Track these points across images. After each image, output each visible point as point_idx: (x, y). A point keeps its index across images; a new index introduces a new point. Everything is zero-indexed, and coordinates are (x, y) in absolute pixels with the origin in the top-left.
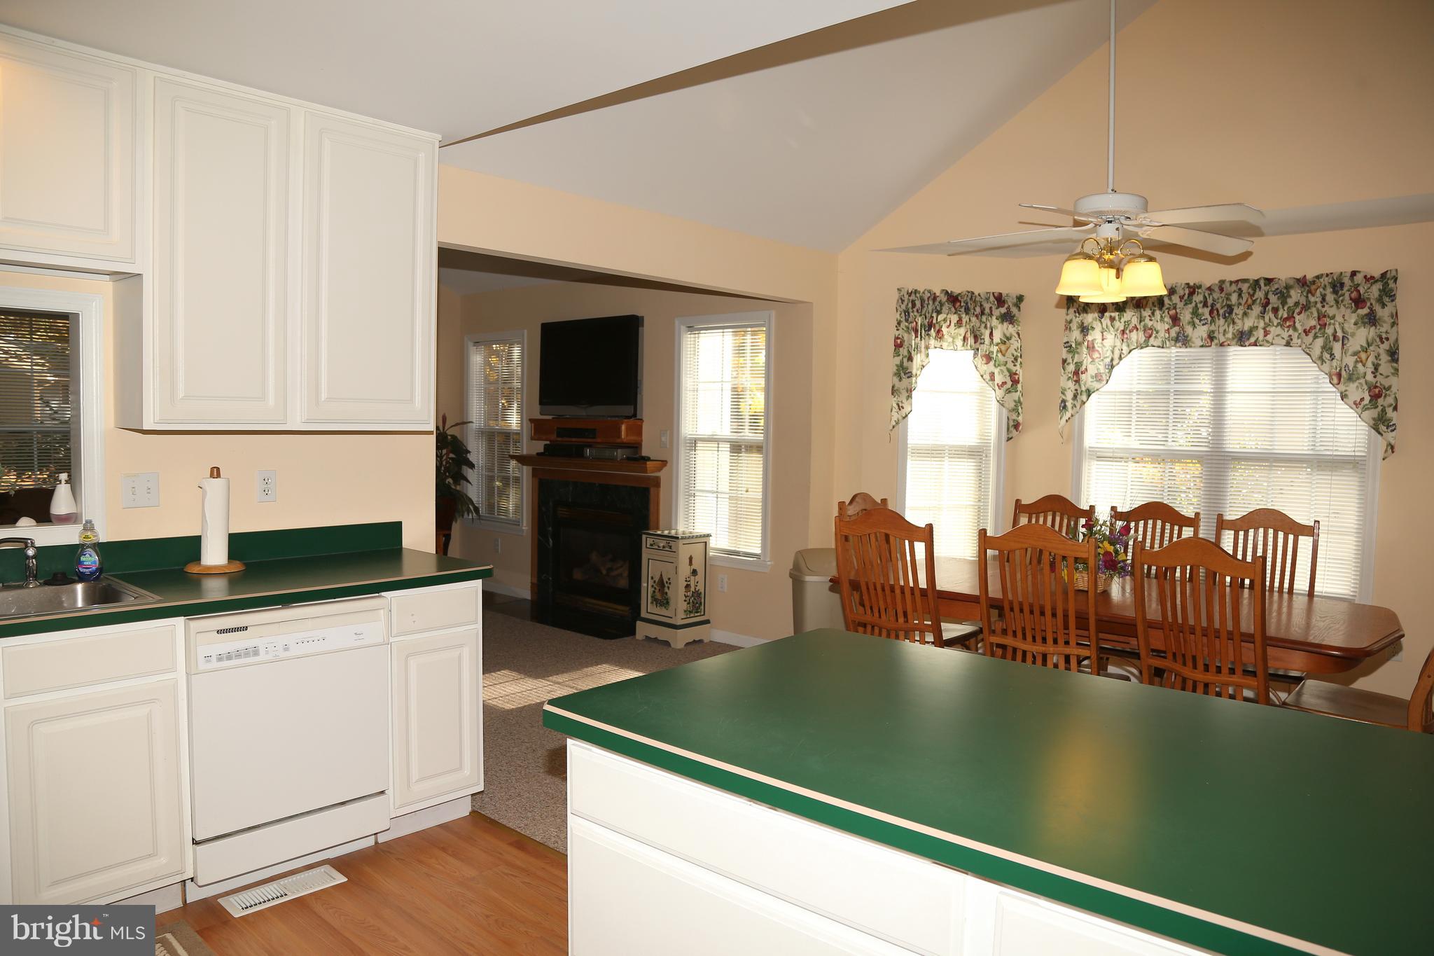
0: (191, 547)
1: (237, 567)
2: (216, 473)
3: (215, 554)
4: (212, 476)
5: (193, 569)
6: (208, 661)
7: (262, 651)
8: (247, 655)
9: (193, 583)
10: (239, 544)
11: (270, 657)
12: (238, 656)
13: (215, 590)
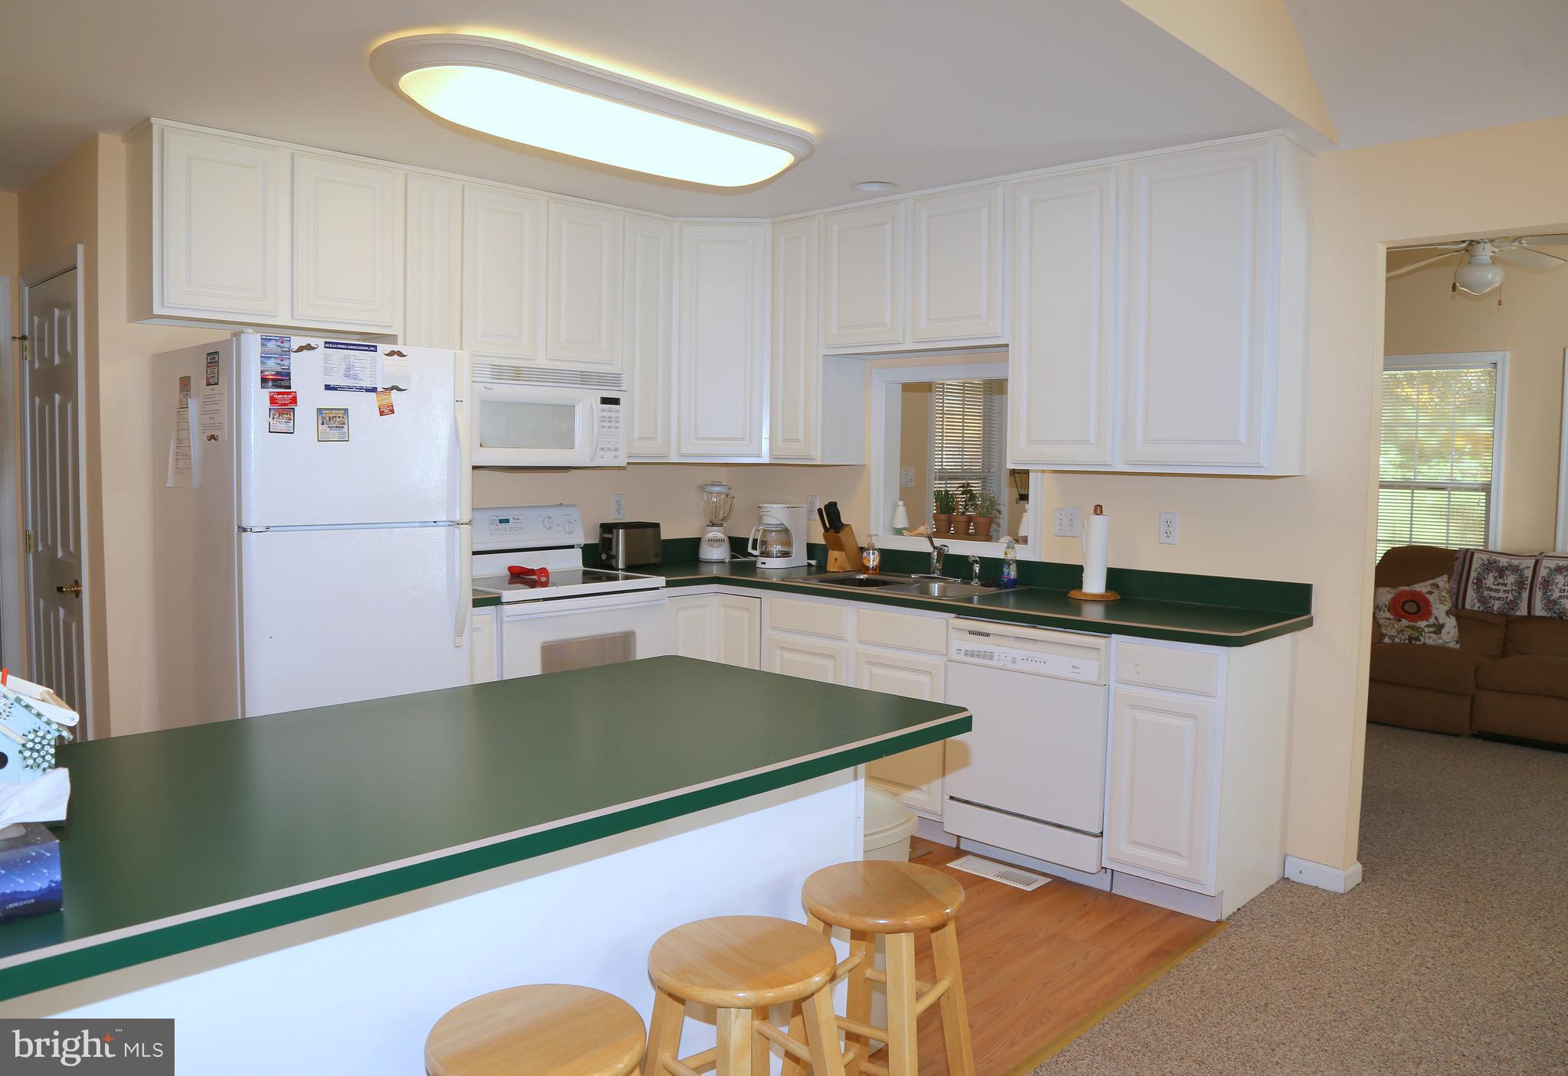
0: (1074, 574)
1: (1113, 596)
2: (1098, 510)
3: (1094, 583)
4: (1095, 513)
5: (1074, 594)
6: (958, 653)
7: (996, 658)
8: (985, 657)
9: (1076, 606)
10: (1115, 577)
11: (1000, 664)
12: (979, 656)
13: (1094, 613)
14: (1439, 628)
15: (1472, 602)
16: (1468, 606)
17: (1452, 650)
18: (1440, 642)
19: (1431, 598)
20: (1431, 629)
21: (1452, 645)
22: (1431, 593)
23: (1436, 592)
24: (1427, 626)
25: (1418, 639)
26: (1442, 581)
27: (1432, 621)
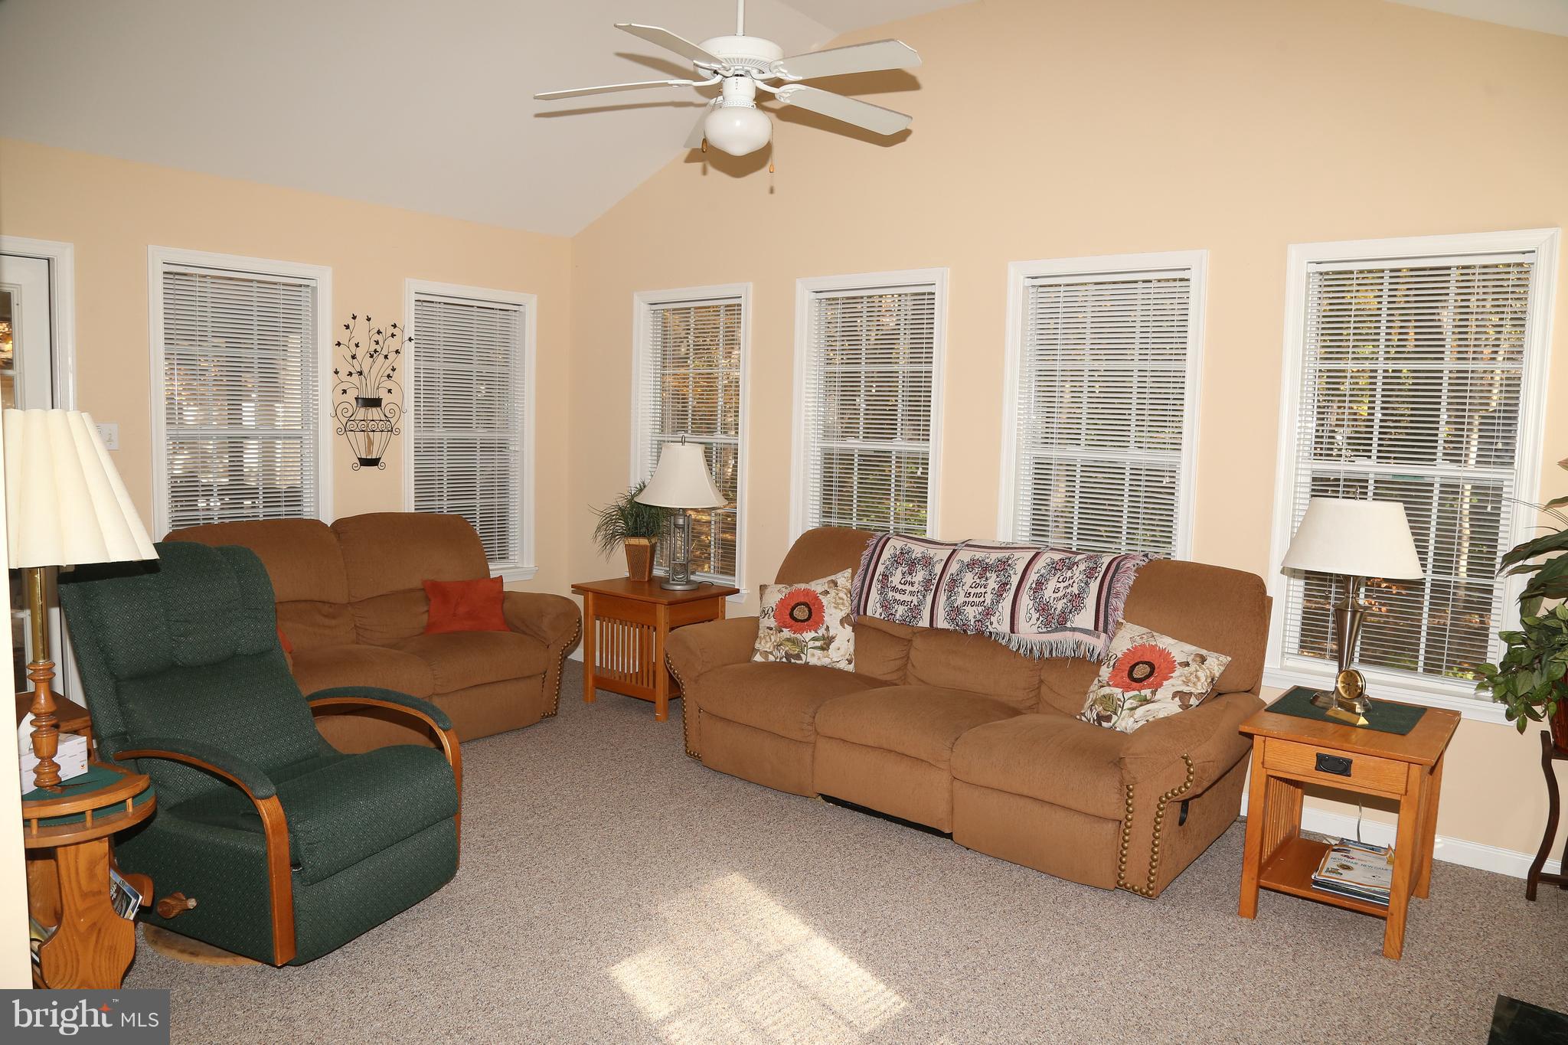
14: (827, 642)
15: (874, 609)
16: (869, 613)
17: (841, 672)
18: (825, 661)
19: (824, 600)
20: (818, 644)
21: (843, 665)
22: (826, 593)
23: (833, 592)
24: (814, 639)
25: (798, 657)
26: (843, 578)
27: (822, 631)
